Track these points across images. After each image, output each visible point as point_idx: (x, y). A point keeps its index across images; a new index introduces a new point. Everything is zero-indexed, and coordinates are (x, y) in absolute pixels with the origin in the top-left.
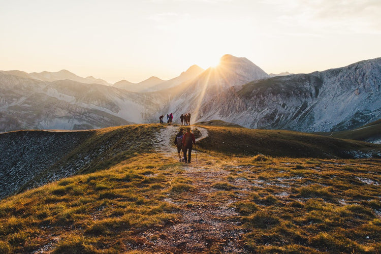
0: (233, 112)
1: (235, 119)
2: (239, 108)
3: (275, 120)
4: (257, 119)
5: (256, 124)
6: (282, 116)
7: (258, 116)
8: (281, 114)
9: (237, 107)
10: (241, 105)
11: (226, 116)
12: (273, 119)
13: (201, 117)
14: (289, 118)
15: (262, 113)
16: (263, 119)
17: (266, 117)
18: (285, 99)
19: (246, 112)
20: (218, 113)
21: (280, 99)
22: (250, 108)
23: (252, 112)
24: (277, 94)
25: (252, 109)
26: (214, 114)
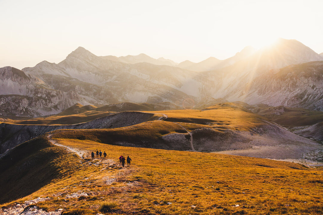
0: (269, 91)
1: (269, 97)
2: (274, 88)
3: (304, 99)
4: (288, 97)
5: (286, 102)
6: (311, 95)
7: (290, 96)
8: (310, 95)
9: (273, 88)
10: (276, 86)
11: (263, 95)
12: (302, 98)
13: (243, 94)
14: (316, 98)
15: (293, 93)
16: (293, 98)
17: (296, 96)
18: (315, 81)
19: (279, 91)
20: (257, 91)
21: (311, 81)
22: (284, 88)
23: (285, 92)
24: (309, 77)
25: (285, 89)
26: (254, 92)
